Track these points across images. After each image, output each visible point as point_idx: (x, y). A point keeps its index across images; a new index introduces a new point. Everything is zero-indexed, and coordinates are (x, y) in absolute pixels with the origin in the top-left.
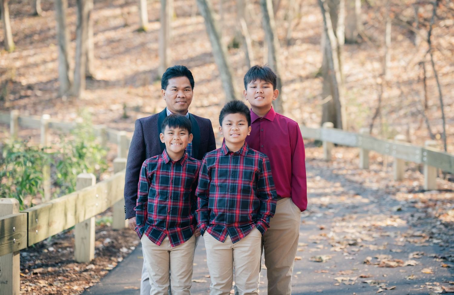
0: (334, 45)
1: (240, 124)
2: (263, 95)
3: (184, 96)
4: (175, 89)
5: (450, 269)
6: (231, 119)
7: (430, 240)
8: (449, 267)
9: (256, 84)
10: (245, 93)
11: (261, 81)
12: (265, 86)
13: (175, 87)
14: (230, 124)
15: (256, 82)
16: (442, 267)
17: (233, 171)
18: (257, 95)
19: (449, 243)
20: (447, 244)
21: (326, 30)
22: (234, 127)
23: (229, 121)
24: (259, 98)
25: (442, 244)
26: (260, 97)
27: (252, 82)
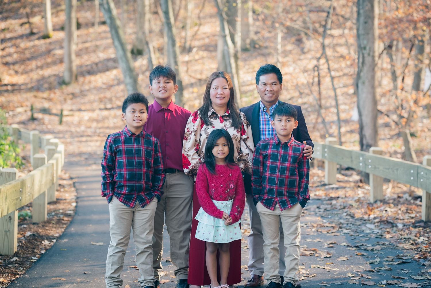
0: (232, 51)
1: (142, 112)
2: (166, 89)
3: (272, 90)
4: (264, 84)
5: (364, 257)
6: (134, 108)
7: (340, 230)
8: (363, 255)
9: (159, 80)
10: (151, 88)
11: (164, 78)
12: (167, 81)
13: (264, 83)
14: (133, 112)
15: (160, 79)
16: (357, 255)
17: (137, 150)
18: (161, 89)
19: (358, 232)
20: (357, 234)
21: (225, 36)
22: (137, 114)
23: (133, 109)
24: (162, 91)
25: (352, 233)
26: (164, 91)
27: (156, 78)
